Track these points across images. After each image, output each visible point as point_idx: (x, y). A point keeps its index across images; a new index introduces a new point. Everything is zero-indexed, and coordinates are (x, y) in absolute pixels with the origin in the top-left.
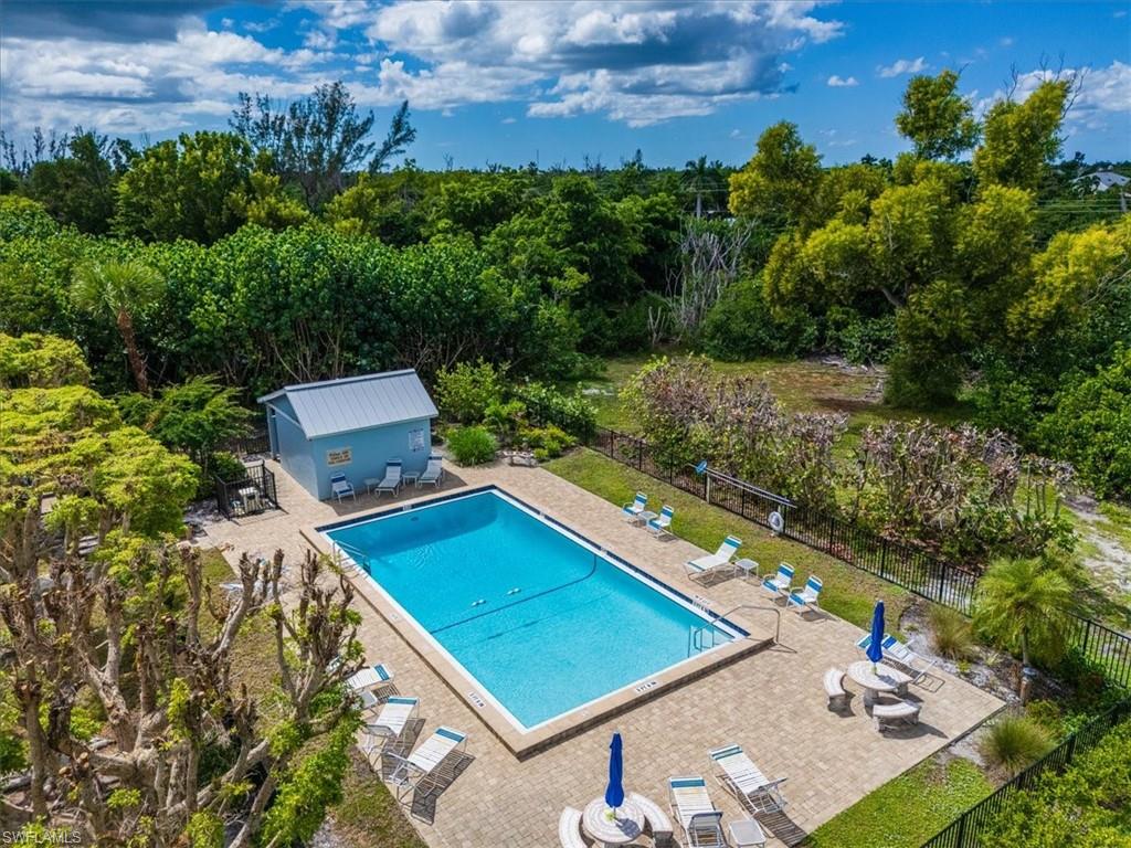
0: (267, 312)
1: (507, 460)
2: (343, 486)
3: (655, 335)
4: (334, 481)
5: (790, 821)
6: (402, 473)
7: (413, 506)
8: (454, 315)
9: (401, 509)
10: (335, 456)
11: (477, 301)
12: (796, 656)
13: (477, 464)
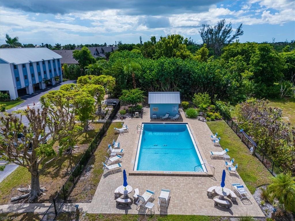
0: (160, 76)
1: (198, 119)
2: (155, 116)
3: (282, 94)
4: (153, 114)
5: (167, 210)
6: (169, 115)
7: (166, 123)
8: (206, 80)
9: (162, 123)
10: (155, 109)
11: (214, 78)
12: (215, 181)
13: (190, 118)
